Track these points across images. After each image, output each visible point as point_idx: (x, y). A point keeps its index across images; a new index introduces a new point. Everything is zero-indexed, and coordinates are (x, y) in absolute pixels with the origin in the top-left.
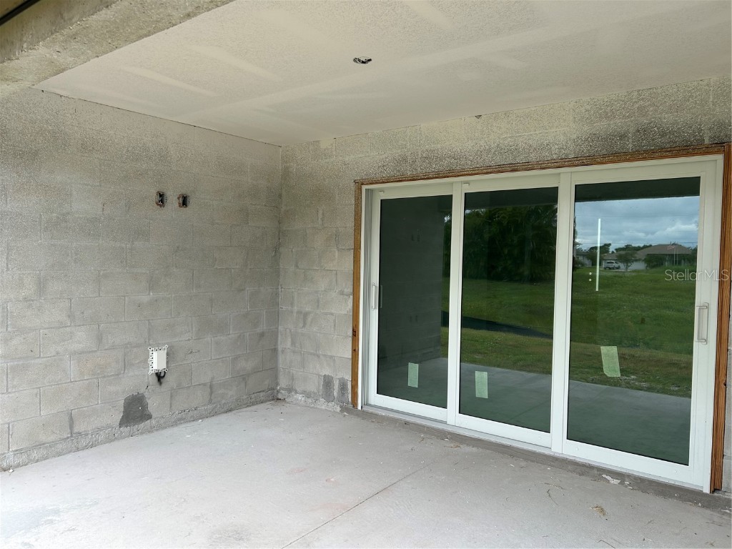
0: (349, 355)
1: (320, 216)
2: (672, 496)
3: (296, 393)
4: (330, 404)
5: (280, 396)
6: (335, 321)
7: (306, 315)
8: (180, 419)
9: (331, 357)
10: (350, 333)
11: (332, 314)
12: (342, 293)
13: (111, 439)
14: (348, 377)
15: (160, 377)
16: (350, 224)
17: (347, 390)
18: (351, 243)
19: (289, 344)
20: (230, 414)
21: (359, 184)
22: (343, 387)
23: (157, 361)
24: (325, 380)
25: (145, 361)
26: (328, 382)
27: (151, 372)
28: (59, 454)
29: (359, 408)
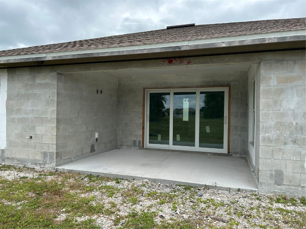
0: (141, 134)
1: (132, 97)
2: (220, 155)
3: (124, 146)
4: (135, 147)
5: (118, 147)
6: (137, 125)
7: (127, 124)
8: (100, 152)
9: (136, 135)
10: (142, 128)
11: (136, 123)
12: (139, 117)
13: (89, 156)
14: (141, 140)
15: (97, 140)
16: (142, 99)
17: (141, 143)
18: (142, 104)
19: (121, 132)
20: (109, 152)
21: (144, 89)
22: (139, 142)
23: (97, 135)
24: (133, 141)
25: (94, 136)
26: (135, 142)
27: (95, 138)
28: (80, 159)
29: (145, 147)
